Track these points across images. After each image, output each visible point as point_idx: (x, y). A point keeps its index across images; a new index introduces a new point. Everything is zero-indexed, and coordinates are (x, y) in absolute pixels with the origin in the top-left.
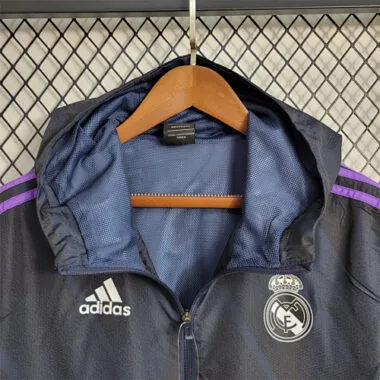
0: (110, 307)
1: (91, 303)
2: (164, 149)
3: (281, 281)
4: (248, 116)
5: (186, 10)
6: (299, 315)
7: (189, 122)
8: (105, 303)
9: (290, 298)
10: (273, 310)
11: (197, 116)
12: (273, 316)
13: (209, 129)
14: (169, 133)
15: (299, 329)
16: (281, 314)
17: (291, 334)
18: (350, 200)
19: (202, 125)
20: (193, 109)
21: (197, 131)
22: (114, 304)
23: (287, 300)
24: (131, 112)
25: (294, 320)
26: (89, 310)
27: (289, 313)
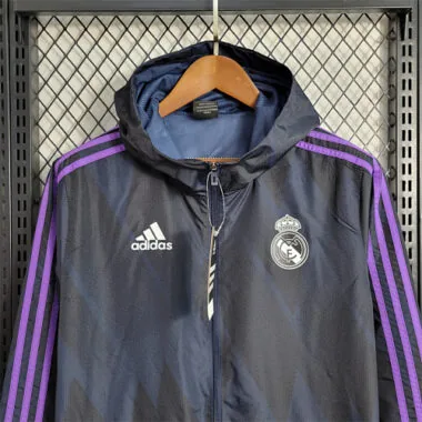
0: (156, 244)
1: (140, 242)
2: (192, 122)
3: (284, 223)
4: (259, 96)
5: (210, 10)
6: (298, 248)
7: (213, 100)
8: (151, 241)
9: (291, 236)
10: (279, 245)
11: (218, 95)
12: (279, 250)
13: (228, 106)
14: (198, 109)
15: (298, 259)
16: (285, 248)
17: (292, 263)
18: (336, 159)
19: (223, 102)
20: (216, 91)
21: (219, 108)
22: (159, 241)
23: (289, 237)
24: (167, 92)
25: (294, 252)
26: (139, 247)
27: (291, 247)
